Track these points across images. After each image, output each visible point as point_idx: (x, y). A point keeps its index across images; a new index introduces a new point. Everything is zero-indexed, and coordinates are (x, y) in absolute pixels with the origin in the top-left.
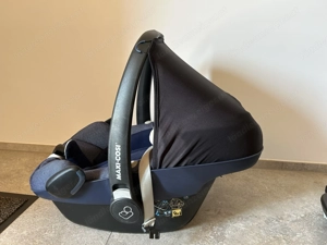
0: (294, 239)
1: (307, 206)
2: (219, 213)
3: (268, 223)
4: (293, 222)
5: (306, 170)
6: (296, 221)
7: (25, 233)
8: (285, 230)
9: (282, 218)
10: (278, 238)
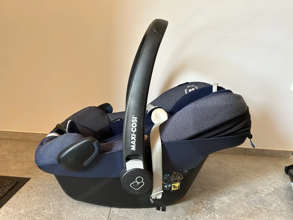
0: (272, 208)
1: (274, 183)
2: (204, 189)
3: (247, 197)
4: (267, 195)
5: (265, 155)
6: (269, 194)
7: (22, 211)
8: (262, 201)
9: (257, 193)
10: (259, 208)
